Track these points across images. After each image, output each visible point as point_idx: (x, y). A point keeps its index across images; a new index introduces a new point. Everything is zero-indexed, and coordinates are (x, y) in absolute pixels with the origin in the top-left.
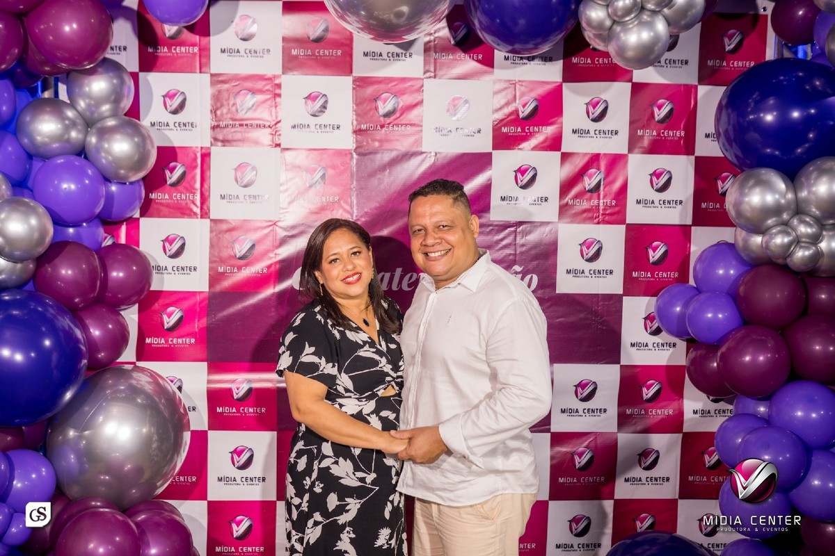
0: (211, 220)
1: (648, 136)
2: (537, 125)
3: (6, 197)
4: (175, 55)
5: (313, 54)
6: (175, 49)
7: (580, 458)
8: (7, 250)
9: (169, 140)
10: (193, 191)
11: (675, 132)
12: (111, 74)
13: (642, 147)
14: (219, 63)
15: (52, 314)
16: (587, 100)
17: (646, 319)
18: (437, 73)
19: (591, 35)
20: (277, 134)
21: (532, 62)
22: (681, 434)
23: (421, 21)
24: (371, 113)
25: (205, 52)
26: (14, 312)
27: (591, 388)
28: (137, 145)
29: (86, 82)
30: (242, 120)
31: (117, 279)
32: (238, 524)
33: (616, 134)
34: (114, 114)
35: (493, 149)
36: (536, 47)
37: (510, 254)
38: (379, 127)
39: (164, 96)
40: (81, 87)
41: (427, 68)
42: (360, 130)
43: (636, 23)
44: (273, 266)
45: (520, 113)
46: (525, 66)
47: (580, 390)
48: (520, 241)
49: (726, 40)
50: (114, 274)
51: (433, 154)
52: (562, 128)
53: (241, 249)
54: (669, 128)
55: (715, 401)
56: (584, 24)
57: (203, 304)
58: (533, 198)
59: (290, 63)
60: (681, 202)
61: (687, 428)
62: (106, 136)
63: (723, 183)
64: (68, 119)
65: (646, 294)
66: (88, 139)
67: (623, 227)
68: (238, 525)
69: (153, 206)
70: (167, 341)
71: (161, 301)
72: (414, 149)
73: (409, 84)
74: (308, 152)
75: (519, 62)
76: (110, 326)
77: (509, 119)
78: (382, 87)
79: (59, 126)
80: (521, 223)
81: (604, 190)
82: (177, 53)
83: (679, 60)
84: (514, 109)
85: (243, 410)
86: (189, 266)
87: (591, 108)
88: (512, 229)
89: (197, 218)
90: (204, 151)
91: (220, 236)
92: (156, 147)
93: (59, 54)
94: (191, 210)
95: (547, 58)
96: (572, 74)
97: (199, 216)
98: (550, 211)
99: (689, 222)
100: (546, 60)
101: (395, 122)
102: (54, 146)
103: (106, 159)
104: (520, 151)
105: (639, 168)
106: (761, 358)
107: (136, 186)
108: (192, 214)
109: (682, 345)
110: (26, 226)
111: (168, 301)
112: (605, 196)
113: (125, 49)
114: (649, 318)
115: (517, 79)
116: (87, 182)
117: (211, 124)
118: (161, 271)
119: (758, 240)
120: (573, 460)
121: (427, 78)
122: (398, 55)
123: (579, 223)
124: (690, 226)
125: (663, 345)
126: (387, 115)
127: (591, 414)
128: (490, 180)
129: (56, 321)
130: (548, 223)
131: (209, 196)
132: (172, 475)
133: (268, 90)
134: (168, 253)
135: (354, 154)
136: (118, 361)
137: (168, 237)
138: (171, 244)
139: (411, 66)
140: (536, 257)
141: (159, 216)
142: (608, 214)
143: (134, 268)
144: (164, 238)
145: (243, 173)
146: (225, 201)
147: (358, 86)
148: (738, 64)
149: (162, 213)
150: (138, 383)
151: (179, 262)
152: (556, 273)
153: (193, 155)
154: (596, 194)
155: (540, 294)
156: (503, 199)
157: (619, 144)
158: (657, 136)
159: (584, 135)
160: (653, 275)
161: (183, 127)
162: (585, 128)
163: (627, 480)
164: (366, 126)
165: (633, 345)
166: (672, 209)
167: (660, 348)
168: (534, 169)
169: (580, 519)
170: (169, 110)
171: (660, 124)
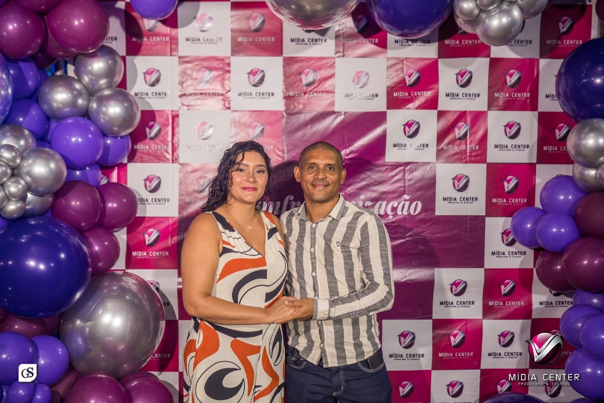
0: (180, 164)
1: (502, 96)
2: (420, 90)
3: (32, 148)
4: (153, 43)
5: (254, 41)
6: (152, 39)
7: (455, 338)
8: (33, 186)
9: (149, 105)
10: (166, 143)
11: (522, 94)
12: (107, 57)
13: (497, 106)
14: (184, 49)
15: (66, 234)
16: (457, 71)
17: (503, 233)
18: (345, 53)
19: (462, 21)
20: (228, 100)
21: (415, 44)
22: (530, 321)
23: (336, 13)
24: (297, 84)
25: (174, 41)
26: (38, 233)
27: (463, 286)
28: (127, 109)
29: (89, 63)
30: (202, 90)
31: (112, 208)
33: (478, 96)
34: (109, 86)
35: (387, 109)
36: (420, 32)
37: (401, 187)
38: (303, 94)
39: (144, 73)
40: (85, 66)
41: (338, 49)
42: (289, 96)
43: (497, 11)
45: (407, 82)
46: (410, 47)
47: (454, 287)
48: (407, 177)
49: (561, 25)
50: (110, 205)
51: (343, 113)
52: (438, 92)
53: (202, 185)
54: (518, 91)
55: (555, 295)
56: (458, 13)
57: (174, 227)
58: (417, 145)
59: (238, 48)
60: (528, 147)
61: (534, 316)
62: (104, 102)
63: (560, 131)
64: (76, 90)
65: (503, 215)
66: (91, 105)
67: (485, 165)
69: (138, 154)
70: (148, 254)
71: (144, 225)
72: (329, 110)
73: (324, 62)
74: (251, 113)
75: (405, 44)
76: (106, 243)
77: (399, 86)
78: (305, 64)
79: (70, 95)
80: (408, 164)
81: (470, 138)
82: (154, 42)
83: (525, 41)
84: (402, 79)
86: (164, 198)
87: (459, 77)
88: (402, 168)
89: (170, 162)
90: (174, 113)
91: (187, 176)
92: (140, 111)
93: (70, 42)
94: (165, 157)
95: (426, 41)
96: (446, 53)
97: (171, 161)
98: (430, 155)
99: (534, 161)
100: (425, 42)
101: (315, 90)
102: (66, 110)
103: (104, 119)
104: (407, 110)
105: (496, 121)
106: (596, 262)
107: (125, 140)
108: (166, 160)
109: (530, 253)
110: (47, 169)
111: (148, 224)
112: (470, 143)
113: (116, 39)
114: (506, 233)
115: (404, 56)
116: (90, 136)
117: (179, 93)
118: (143, 202)
119: (592, 173)
121: (338, 57)
122: (316, 40)
123: (452, 162)
124: (535, 164)
125: (516, 253)
126: (309, 85)
127: (463, 305)
128: (385, 131)
129: (68, 239)
130: (429, 163)
131: (178, 146)
132: (152, 353)
133: (221, 68)
134: (148, 189)
135: (285, 114)
136: (113, 268)
137: (148, 177)
138: (150, 183)
139: (326, 48)
140: (420, 189)
141: (142, 162)
142: (474, 156)
144: (145, 178)
145: (203, 130)
146: (190, 150)
147: (288, 64)
148: (569, 42)
149: (144, 160)
150: (127, 285)
151: (155, 195)
152: (435, 200)
153: (166, 117)
154: (464, 141)
155: (422, 216)
156: (395, 146)
157: (480, 104)
158: (509, 97)
159: (454, 97)
160: (507, 201)
161: (158, 96)
162: (455, 92)
163: (490, 355)
164: (293, 93)
165: (493, 254)
166: (521, 151)
167: (514, 256)
168: (418, 123)
169: (455, 384)
170: (148, 84)
171: (511, 89)
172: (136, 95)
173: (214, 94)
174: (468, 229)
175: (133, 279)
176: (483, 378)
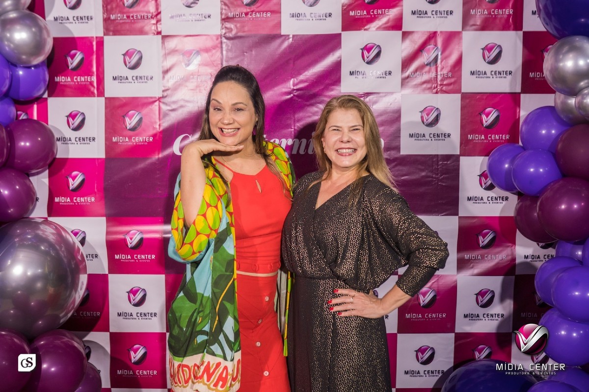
0: (106, 98)
1: (479, 15)
2: (381, 8)
7: (424, 297)
9: (69, 31)
10: (90, 74)
11: (504, 10)
13: (474, 25)
17: (480, 176)
20: (158, 23)
22: (514, 277)
28: (35, 34)
30: (129, 12)
31: (25, 147)
32: (136, 351)
33: (451, 13)
34: (15, 9)
35: (342, 31)
42: (226, 18)
44: (158, 135)
50: (22, 144)
51: (291, 36)
52: (402, 10)
53: (130, 122)
55: (543, 247)
57: (101, 167)
58: (379, 73)
60: (510, 73)
61: (518, 272)
62: (9, 27)
65: (480, 155)
67: (459, 96)
68: (135, 353)
69: (59, 88)
70: (72, 200)
71: (67, 167)
72: (275, 32)
76: (18, 187)
77: (355, 4)
80: (367, 94)
81: (441, 64)
85: (137, 257)
86: (88, 137)
89: (94, 96)
90: (98, 40)
91: (114, 111)
92: (52, 37)
94: (89, 90)
97: (96, 95)
98: (393, 84)
99: (518, 89)
101: (257, 10)
103: (9, 46)
104: (366, 32)
105: (472, 43)
106: (575, 206)
107: (40, 70)
108: (90, 93)
109: (514, 199)
111: (72, 167)
112: (442, 69)
114: (483, 175)
117: (103, 17)
118: (66, 142)
119: (572, 101)
120: (417, 299)
123: (419, 93)
124: (519, 94)
125: (496, 199)
128: (340, 57)
130: (392, 94)
131: (104, 77)
134: (71, 127)
135: (223, 38)
136: (31, 216)
137: (71, 113)
138: (73, 119)
141: (63, 96)
142: (446, 85)
143: (39, 139)
144: (68, 114)
145: (130, 58)
146: (117, 81)
149: (65, 93)
150: (43, 234)
151: (81, 133)
152: (400, 137)
153: (89, 44)
154: (435, 67)
156: (351, 73)
157: (454, 23)
158: (488, 14)
159: (422, 15)
160: (486, 138)
161: (80, 21)
162: (423, 9)
163: (466, 316)
164: (232, 14)
165: (469, 199)
166: (503, 79)
167: (494, 201)
168: (379, 46)
169: (426, 349)
170: (68, 7)
171: (490, 4)
172: (56, 19)
173: (143, 18)
174: (440, 169)
175: (51, 227)
176: (459, 342)
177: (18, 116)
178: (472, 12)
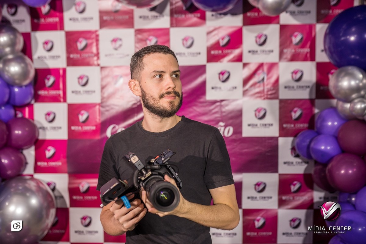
1: (288, 52)
5: (114, 19)
7: (258, 222)
10: (59, 89)
11: (304, 49)
12: (10, 33)
13: (286, 58)
14: (69, 26)
16: (256, 34)
17: (292, 149)
18: (177, 24)
20: (98, 60)
21: (226, 16)
22: (313, 210)
27: (263, 186)
33: (272, 52)
34: (12, 53)
35: (207, 63)
37: (218, 117)
41: (172, 23)
44: (99, 125)
45: (221, 43)
47: (257, 187)
48: (223, 109)
53: (82, 118)
54: (303, 46)
58: (229, 87)
60: (309, 87)
61: (315, 207)
65: (291, 136)
67: (278, 101)
69: (40, 98)
70: (48, 164)
73: (163, 31)
74: (114, 68)
75: (219, 16)
77: (215, 46)
78: (148, 33)
80: (222, 101)
81: (266, 82)
83: (305, 11)
84: (217, 41)
85: (86, 198)
86: (58, 127)
87: (258, 40)
88: (218, 104)
89: (61, 102)
90: (63, 70)
91: (73, 111)
92: (34, 69)
95: (233, 13)
96: (248, 22)
98: (238, 94)
99: (314, 96)
100: (233, 15)
103: (8, 76)
104: (221, 63)
105: (285, 70)
106: (350, 172)
107: (28, 88)
108: (59, 101)
109: (312, 163)
111: (47, 144)
112: (267, 85)
113: (24, 21)
115: (219, 26)
117: (66, 56)
118: (44, 130)
119: (348, 106)
120: (254, 224)
121: (172, 28)
122: (157, 17)
123: (254, 100)
124: (315, 99)
125: (302, 163)
127: (264, 199)
128: (205, 79)
130: (237, 100)
133: (93, 38)
134: (48, 120)
138: (49, 116)
140: (231, 118)
142: (270, 95)
143: (27, 129)
145: (82, 80)
146: (74, 94)
147: (138, 34)
148: (338, 11)
151: (54, 124)
152: (242, 126)
153: (58, 72)
154: (263, 84)
155: (234, 137)
156: (213, 88)
157: (274, 57)
158: (295, 52)
159: (254, 53)
160: (295, 126)
161: (52, 58)
162: (255, 49)
163: (284, 234)
165: (285, 163)
166: (304, 90)
167: (300, 164)
168: (229, 72)
170: (46, 50)
171: (296, 46)
172: (39, 58)
173: (89, 56)
174: (267, 145)
177: (16, 115)
178: (285, 51)
